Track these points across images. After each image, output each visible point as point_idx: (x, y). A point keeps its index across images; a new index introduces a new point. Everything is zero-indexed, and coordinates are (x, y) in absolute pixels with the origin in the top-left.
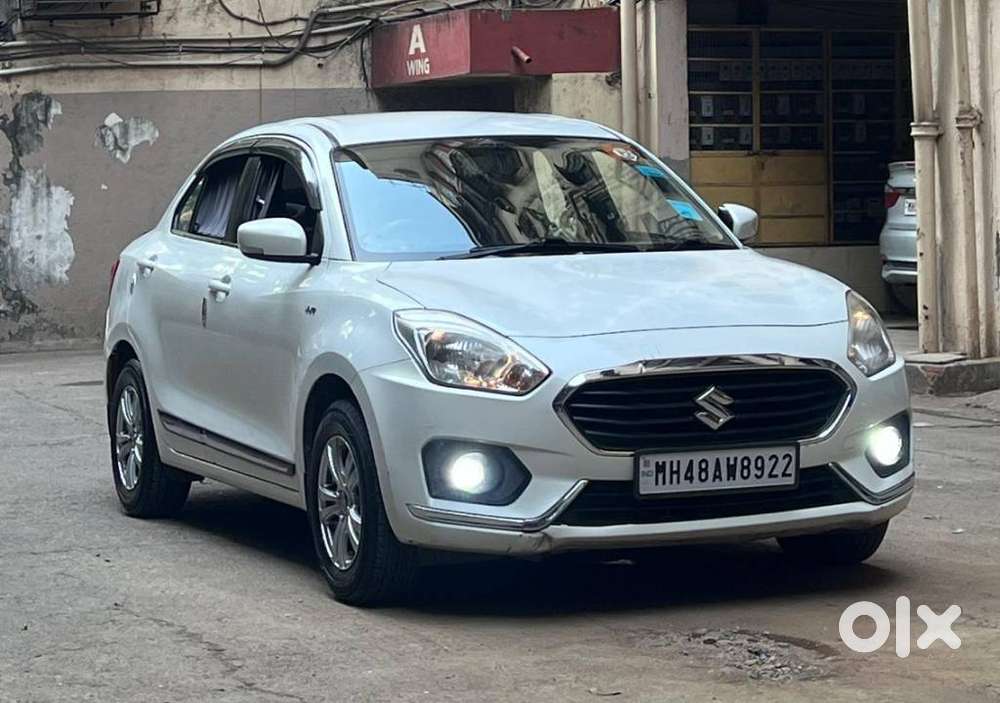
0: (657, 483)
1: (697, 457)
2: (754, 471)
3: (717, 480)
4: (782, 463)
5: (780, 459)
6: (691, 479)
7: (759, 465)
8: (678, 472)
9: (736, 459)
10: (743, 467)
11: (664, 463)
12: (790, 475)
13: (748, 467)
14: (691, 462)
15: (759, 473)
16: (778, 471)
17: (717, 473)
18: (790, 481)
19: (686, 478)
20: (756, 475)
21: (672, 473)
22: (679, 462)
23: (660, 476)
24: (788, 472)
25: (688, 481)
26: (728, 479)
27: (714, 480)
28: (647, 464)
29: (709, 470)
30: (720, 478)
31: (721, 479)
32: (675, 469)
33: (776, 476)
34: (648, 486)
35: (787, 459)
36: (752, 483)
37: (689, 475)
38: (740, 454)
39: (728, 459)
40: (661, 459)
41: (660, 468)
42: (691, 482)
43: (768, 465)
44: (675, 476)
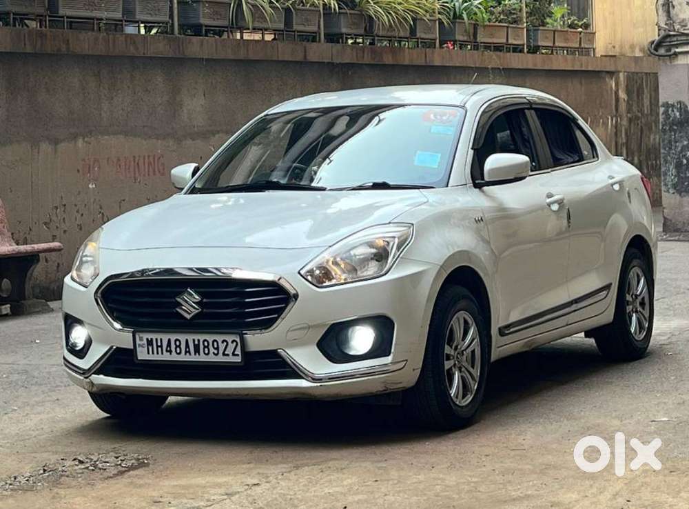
0: (148, 353)
1: (173, 337)
2: (212, 350)
3: (188, 354)
4: (231, 347)
5: (230, 343)
6: (170, 352)
7: (216, 346)
8: (161, 346)
9: (199, 340)
10: (205, 347)
11: (152, 339)
12: (238, 355)
13: (208, 347)
14: (169, 340)
15: (216, 352)
16: (229, 351)
17: (187, 350)
18: (238, 359)
19: (167, 351)
20: (214, 353)
21: (157, 346)
22: (161, 340)
23: (150, 348)
24: (236, 353)
25: (169, 353)
26: (195, 354)
27: (186, 354)
28: (141, 339)
29: (182, 346)
30: (189, 352)
31: (190, 354)
32: (159, 344)
33: (228, 355)
34: (142, 354)
35: (235, 343)
36: (211, 358)
37: (169, 349)
38: (202, 337)
39: (194, 340)
40: (150, 336)
41: (150, 343)
42: (171, 354)
43: (222, 347)
44: (160, 349)
